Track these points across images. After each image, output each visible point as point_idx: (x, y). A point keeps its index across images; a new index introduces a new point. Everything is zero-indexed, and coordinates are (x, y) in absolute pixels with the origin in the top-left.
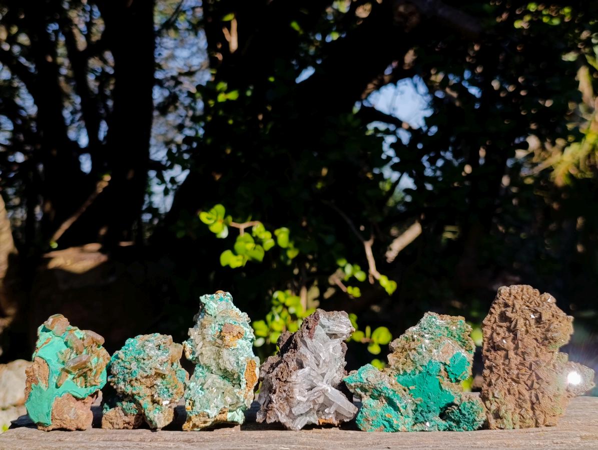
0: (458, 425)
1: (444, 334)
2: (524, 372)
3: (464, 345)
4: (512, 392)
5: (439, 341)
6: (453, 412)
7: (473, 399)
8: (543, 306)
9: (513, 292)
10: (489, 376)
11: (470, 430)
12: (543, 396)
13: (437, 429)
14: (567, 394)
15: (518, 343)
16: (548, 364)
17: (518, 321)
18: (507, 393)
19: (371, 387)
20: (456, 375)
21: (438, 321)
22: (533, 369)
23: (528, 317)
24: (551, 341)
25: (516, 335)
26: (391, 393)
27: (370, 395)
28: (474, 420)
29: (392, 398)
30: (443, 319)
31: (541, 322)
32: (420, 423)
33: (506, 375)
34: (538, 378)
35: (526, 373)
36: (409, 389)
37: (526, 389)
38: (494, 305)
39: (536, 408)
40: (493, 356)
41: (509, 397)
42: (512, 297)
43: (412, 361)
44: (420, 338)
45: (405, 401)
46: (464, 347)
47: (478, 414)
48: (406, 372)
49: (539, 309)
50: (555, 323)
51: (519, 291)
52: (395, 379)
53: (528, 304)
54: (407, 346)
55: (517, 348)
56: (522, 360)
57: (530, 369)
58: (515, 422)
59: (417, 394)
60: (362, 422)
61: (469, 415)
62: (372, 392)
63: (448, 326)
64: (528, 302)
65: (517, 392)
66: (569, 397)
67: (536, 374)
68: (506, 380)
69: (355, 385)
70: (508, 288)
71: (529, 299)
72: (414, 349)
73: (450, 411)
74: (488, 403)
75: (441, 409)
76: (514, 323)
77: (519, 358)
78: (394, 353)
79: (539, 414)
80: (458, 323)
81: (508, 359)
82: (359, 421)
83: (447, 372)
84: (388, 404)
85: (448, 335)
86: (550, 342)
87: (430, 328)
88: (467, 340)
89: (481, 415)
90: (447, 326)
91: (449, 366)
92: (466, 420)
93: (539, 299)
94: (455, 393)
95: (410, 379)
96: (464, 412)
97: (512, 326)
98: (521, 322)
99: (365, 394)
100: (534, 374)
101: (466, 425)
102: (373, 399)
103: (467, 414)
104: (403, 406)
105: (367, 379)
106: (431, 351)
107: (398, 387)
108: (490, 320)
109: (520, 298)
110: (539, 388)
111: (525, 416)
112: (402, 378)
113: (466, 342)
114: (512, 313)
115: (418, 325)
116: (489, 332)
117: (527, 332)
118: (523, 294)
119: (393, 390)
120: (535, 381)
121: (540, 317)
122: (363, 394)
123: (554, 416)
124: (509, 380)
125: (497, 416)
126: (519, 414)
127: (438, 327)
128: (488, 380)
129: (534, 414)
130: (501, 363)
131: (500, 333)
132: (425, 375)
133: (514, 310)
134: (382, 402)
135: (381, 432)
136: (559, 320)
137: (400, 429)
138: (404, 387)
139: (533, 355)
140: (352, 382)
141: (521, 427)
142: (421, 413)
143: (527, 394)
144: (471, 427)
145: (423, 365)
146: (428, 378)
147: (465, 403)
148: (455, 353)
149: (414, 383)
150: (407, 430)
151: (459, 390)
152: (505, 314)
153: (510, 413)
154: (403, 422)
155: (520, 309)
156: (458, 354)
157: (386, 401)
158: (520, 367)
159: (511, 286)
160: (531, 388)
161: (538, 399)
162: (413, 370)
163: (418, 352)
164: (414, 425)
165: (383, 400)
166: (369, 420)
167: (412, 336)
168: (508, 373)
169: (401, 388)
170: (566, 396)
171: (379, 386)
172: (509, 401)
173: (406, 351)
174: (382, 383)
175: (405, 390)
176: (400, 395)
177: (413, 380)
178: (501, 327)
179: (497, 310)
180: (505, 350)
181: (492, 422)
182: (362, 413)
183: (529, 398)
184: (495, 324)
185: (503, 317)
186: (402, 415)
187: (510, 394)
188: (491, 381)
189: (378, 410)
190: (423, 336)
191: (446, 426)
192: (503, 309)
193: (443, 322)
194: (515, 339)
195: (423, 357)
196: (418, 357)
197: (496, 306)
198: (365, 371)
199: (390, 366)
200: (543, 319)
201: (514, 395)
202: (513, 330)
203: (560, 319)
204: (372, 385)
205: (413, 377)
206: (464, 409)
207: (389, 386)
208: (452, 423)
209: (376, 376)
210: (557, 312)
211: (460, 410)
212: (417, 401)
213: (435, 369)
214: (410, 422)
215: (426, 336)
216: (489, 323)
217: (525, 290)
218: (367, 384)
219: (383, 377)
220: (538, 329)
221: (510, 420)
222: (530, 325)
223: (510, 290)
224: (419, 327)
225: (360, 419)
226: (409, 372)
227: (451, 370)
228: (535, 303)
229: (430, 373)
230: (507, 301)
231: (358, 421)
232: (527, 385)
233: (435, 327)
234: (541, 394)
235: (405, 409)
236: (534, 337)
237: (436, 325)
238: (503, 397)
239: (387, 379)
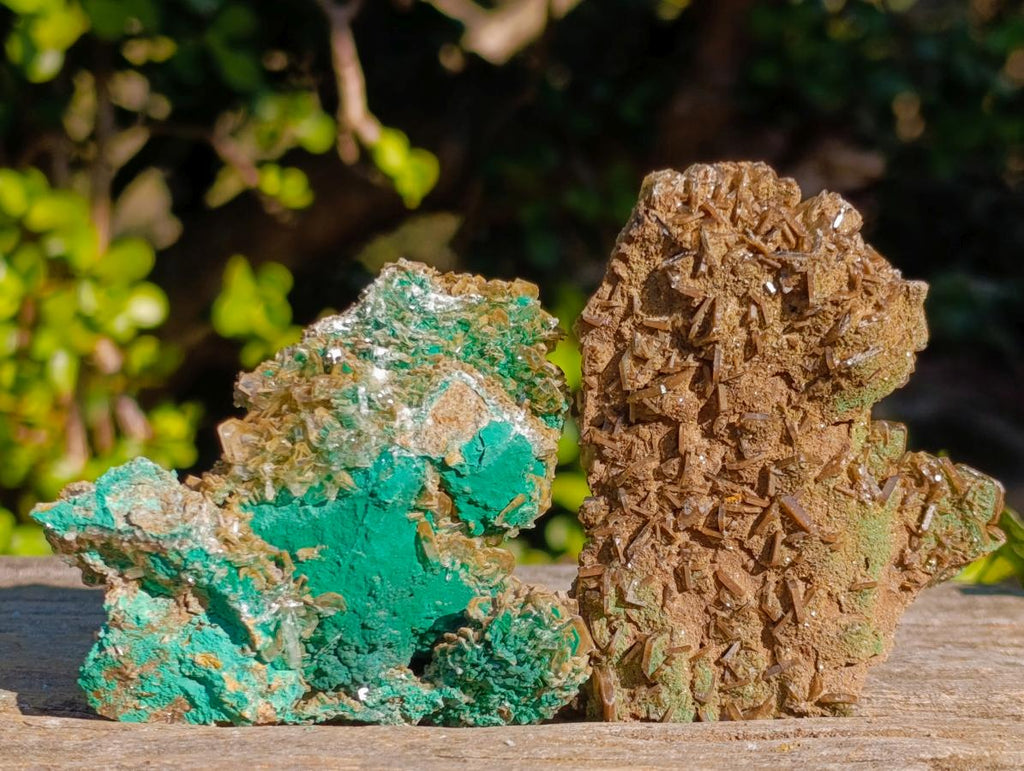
0: (479, 700)
1: (452, 349)
2: (737, 507)
3: (528, 394)
4: (691, 583)
5: (428, 376)
6: (462, 652)
7: (541, 603)
8: (813, 247)
9: (702, 193)
10: (605, 522)
11: (525, 719)
12: (809, 594)
13: (397, 714)
14: (900, 577)
15: (716, 392)
16: (830, 470)
17: (719, 308)
18: (673, 586)
19: (142, 546)
20: (486, 508)
21: (432, 296)
22: (772, 492)
23: (756, 292)
24: (844, 383)
25: (707, 363)
26: (222, 573)
27: (139, 579)
28: (542, 684)
29: (227, 590)
30: (455, 288)
31: (809, 312)
32: (337, 689)
33: (670, 517)
34: (793, 525)
35: (747, 509)
36: (294, 558)
37: (745, 567)
38: (625, 248)
39: (783, 639)
40: (619, 444)
41: (678, 602)
42: (698, 215)
43: (315, 450)
44: (354, 362)
45: (276, 607)
46: (527, 401)
47: (559, 662)
48: (289, 492)
49: (796, 261)
50: (860, 313)
51: (724, 189)
52: (241, 519)
53: (757, 240)
54: (298, 392)
55: (709, 412)
56: (731, 456)
57: (762, 492)
58: (699, 695)
59: (325, 579)
60: (102, 682)
61: (520, 663)
62: (146, 569)
63: (471, 316)
64: (756, 233)
65: (711, 581)
66: (903, 588)
67: (783, 510)
68: (670, 540)
69: (79, 540)
70: (681, 178)
71: (762, 222)
72: (327, 404)
73: (451, 647)
74: (599, 625)
75: (422, 637)
76: (700, 316)
77: (719, 451)
78: (248, 418)
79: (795, 662)
80: (512, 307)
81: (678, 455)
82: (87, 677)
83: (453, 497)
84: (209, 614)
85: (467, 351)
86: (837, 388)
87: (397, 325)
88: (542, 376)
89: (568, 667)
90: (465, 315)
91: (458, 474)
92: (509, 682)
93: (799, 218)
94: (480, 579)
95: (303, 522)
96: (501, 652)
97: (695, 329)
98: (729, 311)
99: (121, 575)
100: (774, 511)
101: (511, 702)
102: (153, 594)
103: (513, 661)
104: (264, 626)
105: (127, 517)
106: (391, 414)
107: (251, 550)
108: (607, 308)
109: (725, 217)
110: (792, 564)
111: (740, 672)
112: (270, 516)
113: (538, 380)
114: (694, 276)
115: (354, 309)
116: (606, 353)
117: (751, 348)
118: (737, 203)
119: (229, 563)
120: (782, 536)
121: (803, 291)
122: (111, 573)
123: (848, 665)
124: (683, 537)
125: (637, 673)
126: (718, 663)
127: (429, 320)
128: (601, 540)
129: (775, 659)
130: (650, 473)
131: (649, 355)
132: (360, 505)
133: (703, 268)
134: (187, 605)
135: (177, 725)
136: (874, 299)
137: (247, 714)
138: (275, 550)
139: (775, 437)
140: (66, 527)
141: (724, 716)
142: (336, 653)
143: (747, 588)
144: (530, 711)
145: (356, 469)
146: (372, 520)
147: (508, 619)
148: (484, 424)
149: (316, 534)
150: (279, 718)
151: (494, 566)
152: (669, 283)
153: (683, 662)
154: (264, 688)
155: (723, 260)
156: (498, 429)
157: (201, 604)
158: (722, 484)
159: (692, 169)
160: (763, 563)
161: (788, 603)
162: (316, 484)
163: (338, 417)
164: (307, 697)
165: (191, 599)
166: (128, 678)
167: (325, 352)
168: (676, 511)
169: (262, 556)
170: (895, 587)
171: (176, 544)
172: (681, 617)
173: (294, 410)
174: (187, 534)
175: (280, 564)
176: (258, 582)
177: (315, 523)
178: (652, 331)
179: (634, 265)
180: (664, 419)
181: (616, 697)
182: (102, 648)
183: (754, 603)
184: (629, 322)
185: (660, 293)
186: (259, 658)
187: (682, 589)
188: (610, 543)
189: (167, 639)
190: (366, 354)
191: (435, 705)
192: (661, 262)
193: (451, 299)
194: (704, 375)
195: (359, 435)
196: (338, 436)
197: (634, 252)
198: (123, 483)
199: (230, 465)
200: (815, 297)
201: (700, 592)
202: (695, 343)
203: (880, 295)
204: (147, 542)
205: (314, 511)
206: (503, 641)
207: (213, 546)
208: (456, 693)
209: (167, 507)
210: (866, 271)
211: (488, 645)
212: (323, 604)
213: (402, 485)
214: (293, 687)
215: (379, 351)
216: (606, 318)
217: (746, 181)
218: (129, 536)
219: (191, 509)
220: (795, 336)
221: (686, 690)
222: (762, 324)
223: (687, 184)
224: (356, 319)
225: (95, 672)
226: (297, 491)
227: (467, 489)
228: (784, 234)
229: (383, 497)
230: (676, 231)
231: (85, 678)
232: (749, 552)
233: (417, 318)
234: (801, 584)
235: (274, 635)
236: (777, 368)
237: (422, 311)
238: (659, 603)
239: (207, 520)
